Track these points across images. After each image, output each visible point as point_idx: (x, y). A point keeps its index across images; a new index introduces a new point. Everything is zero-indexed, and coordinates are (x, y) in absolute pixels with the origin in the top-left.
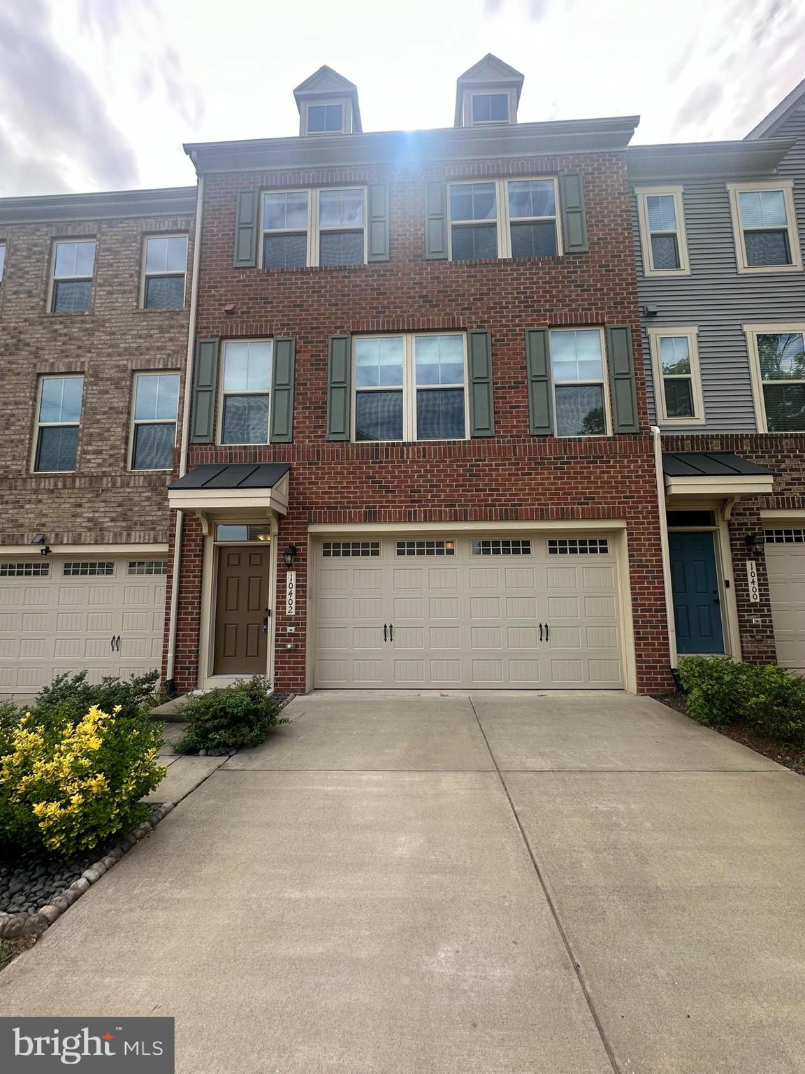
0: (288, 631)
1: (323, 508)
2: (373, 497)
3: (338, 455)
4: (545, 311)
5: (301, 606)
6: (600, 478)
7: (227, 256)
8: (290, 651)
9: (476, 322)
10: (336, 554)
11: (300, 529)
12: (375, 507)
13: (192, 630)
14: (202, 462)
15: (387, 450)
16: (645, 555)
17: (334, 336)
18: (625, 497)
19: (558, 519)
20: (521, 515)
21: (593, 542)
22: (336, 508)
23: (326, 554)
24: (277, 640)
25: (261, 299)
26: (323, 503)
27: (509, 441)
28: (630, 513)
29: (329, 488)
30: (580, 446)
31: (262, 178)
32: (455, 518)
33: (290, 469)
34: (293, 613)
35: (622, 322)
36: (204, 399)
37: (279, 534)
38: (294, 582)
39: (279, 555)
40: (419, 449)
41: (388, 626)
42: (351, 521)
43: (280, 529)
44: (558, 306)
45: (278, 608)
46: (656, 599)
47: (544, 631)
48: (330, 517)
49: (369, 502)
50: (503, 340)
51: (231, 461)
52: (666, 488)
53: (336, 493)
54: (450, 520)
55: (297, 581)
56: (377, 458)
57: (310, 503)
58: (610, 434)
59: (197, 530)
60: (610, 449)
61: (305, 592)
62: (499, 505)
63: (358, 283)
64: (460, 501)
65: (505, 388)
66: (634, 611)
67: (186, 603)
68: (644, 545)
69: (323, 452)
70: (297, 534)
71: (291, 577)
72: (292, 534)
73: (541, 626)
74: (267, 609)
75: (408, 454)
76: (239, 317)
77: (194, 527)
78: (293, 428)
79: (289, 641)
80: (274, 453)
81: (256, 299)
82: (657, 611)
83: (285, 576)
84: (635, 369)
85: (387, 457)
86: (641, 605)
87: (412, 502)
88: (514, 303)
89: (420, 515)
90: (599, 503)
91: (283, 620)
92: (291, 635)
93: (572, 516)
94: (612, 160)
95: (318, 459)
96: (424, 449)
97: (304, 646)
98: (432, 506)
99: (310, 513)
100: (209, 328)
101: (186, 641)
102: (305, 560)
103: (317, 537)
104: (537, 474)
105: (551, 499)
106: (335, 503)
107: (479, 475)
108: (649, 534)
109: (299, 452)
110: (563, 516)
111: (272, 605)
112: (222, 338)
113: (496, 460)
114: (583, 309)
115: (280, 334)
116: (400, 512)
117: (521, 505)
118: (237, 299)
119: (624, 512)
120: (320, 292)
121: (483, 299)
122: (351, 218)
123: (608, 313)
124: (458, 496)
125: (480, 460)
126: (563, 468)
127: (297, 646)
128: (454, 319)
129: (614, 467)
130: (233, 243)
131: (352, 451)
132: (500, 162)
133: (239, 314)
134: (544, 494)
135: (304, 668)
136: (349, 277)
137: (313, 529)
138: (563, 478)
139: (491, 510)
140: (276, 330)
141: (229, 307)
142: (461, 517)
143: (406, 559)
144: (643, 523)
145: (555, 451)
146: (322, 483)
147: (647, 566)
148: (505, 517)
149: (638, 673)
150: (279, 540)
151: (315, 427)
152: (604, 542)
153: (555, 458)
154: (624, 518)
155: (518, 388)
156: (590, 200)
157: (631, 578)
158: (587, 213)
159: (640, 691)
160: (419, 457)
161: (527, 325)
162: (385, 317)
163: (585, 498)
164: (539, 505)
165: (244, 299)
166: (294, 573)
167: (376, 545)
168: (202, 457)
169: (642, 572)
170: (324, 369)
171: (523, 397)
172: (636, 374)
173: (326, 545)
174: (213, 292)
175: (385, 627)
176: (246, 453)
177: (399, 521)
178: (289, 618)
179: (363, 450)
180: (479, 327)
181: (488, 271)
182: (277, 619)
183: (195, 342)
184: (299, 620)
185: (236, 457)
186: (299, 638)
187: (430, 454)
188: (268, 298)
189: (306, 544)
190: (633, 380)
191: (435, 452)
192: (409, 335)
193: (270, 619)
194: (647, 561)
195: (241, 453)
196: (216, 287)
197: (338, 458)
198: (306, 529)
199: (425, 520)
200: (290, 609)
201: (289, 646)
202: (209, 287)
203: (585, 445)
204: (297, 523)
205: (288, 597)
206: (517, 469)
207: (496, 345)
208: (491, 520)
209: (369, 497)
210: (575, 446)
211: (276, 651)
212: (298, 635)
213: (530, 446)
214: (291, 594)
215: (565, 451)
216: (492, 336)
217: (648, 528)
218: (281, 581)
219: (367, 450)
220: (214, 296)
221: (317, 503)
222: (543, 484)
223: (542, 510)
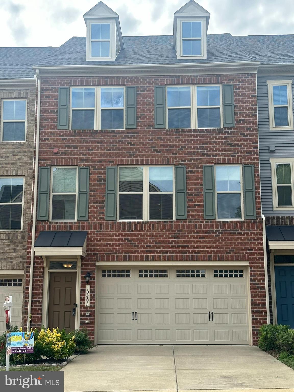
0: (86, 314)
1: (103, 254)
2: (127, 248)
3: (111, 227)
4: (213, 156)
5: (92, 302)
6: (237, 241)
7: (54, 122)
8: (87, 324)
9: (179, 161)
10: (109, 276)
11: (92, 264)
12: (129, 253)
13: (38, 314)
14: (43, 230)
15: (135, 225)
16: (257, 279)
17: (109, 166)
18: (249, 250)
19: (216, 260)
20: (199, 258)
21: (236, 271)
22: (110, 254)
23: (104, 276)
24: (80, 319)
25: (72, 146)
26: (103, 251)
27: (193, 222)
28: (250, 258)
29: (106, 244)
30: (228, 225)
31: (71, 81)
32: (167, 259)
33: (88, 234)
34: (89, 306)
35: (250, 163)
36: (43, 197)
37: (82, 266)
38: (89, 290)
39: (82, 277)
40: (150, 225)
41: (135, 312)
42: (118, 260)
43: (82, 264)
44: (219, 154)
45: (81, 303)
46: (262, 300)
47: (211, 315)
48: (107, 258)
49: (126, 251)
50: (192, 171)
51: (57, 229)
52: (268, 246)
53: (110, 246)
54: (165, 260)
55: (91, 290)
56: (130, 229)
57: (97, 251)
58: (243, 219)
59: (40, 264)
60: (242, 227)
61: (94, 295)
62: (189, 253)
63: (121, 139)
64: (170, 251)
65: (192, 195)
66: (252, 305)
67: (35, 301)
68: (257, 274)
69: (104, 225)
70: (91, 266)
71: (88, 288)
72: (88, 266)
73: (209, 313)
74: (75, 304)
75: (145, 227)
76: (61, 155)
77: (39, 262)
78: (89, 213)
79: (87, 319)
80: (79, 226)
81: (69, 146)
82: (262, 306)
83: (85, 287)
84: (255, 187)
85: (135, 229)
86: (255, 303)
87: (147, 251)
88: (198, 152)
89: (150, 258)
90: (236, 253)
91: (83, 309)
92: (87, 316)
93: (223, 259)
94: (249, 77)
95: (101, 229)
96: (153, 225)
97: (94, 322)
98: (157, 253)
99: (97, 256)
100: (45, 160)
101: (35, 320)
102: (94, 279)
103: (99, 267)
104: (207, 238)
105: (213, 251)
106: (109, 251)
107: (179, 238)
108: (260, 268)
109: (91, 225)
110: (219, 259)
111: (78, 301)
112: (52, 165)
113: (187, 231)
114: (232, 156)
115: (81, 165)
116: (141, 256)
117: (199, 253)
118: (59, 146)
119: (248, 258)
120: (102, 143)
121: (182, 149)
122: (117, 103)
123: (243, 158)
124: (169, 248)
125: (180, 231)
126: (219, 236)
127: (90, 322)
128: (168, 159)
129: (244, 235)
130: (57, 115)
131: (118, 226)
132: (193, 77)
133: (61, 154)
134: (210, 248)
135: (94, 333)
136: (116, 136)
137: (98, 264)
138: (219, 241)
139: (185, 256)
140: (80, 162)
141: (55, 151)
142: (170, 259)
143: (144, 279)
144: (257, 263)
145: (216, 227)
146: (103, 241)
147: (258, 284)
148: (191, 259)
149: (253, 335)
150: (82, 269)
151: (99, 213)
152: (241, 271)
153: (215, 231)
154: (248, 260)
155: (198, 195)
156: (237, 99)
157: (251, 289)
158: (235, 106)
159: (254, 344)
160: (150, 229)
161: (204, 163)
162: (134, 157)
163: (229, 251)
164: (207, 253)
165: (63, 146)
166: (89, 286)
167: (129, 272)
168: (43, 227)
169: (256, 287)
170: (104, 184)
171: (201, 200)
172: (256, 189)
173: (104, 272)
174: (47, 142)
175: (133, 313)
176: (65, 226)
177: (140, 260)
178: (87, 308)
179: (123, 225)
180: (180, 164)
181: (185, 135)
182: (81, 308)
183: (38, 167)
184: (92, 309)
185: (60, 228)
186: (92, 318)
187: (156, 228)
188: (75, 146)
189: (94, 271)
190: (254, 193)
191: (158, 227)
192: (146, 166)
193: (76, 309)
194: (258, 281)
195: (62, 226)
196: (48, 139)
197: (111, 229)
198: (95, 264)
199: (153, 260)
200: (87, 304)
201: (87, 322)
202: (45, 139)
203: (230, 225)
204: (91, 261)
205: (86, 298)
206: (197, 236)
207: (188, 173)
208: (185, 260)
209: (126, 248)
210: (225, 225)
211: (80, 324)
212: (91, 316)
213: (204, 225)
214: (87, 296)
215: (221, 227)
216: (187, 169)
217: (259, 266)
218: (83, 290)
219: (125, 225)
220: (47, 143)
221: (101, 251)
222: (210, 243)
223: (209, 256)
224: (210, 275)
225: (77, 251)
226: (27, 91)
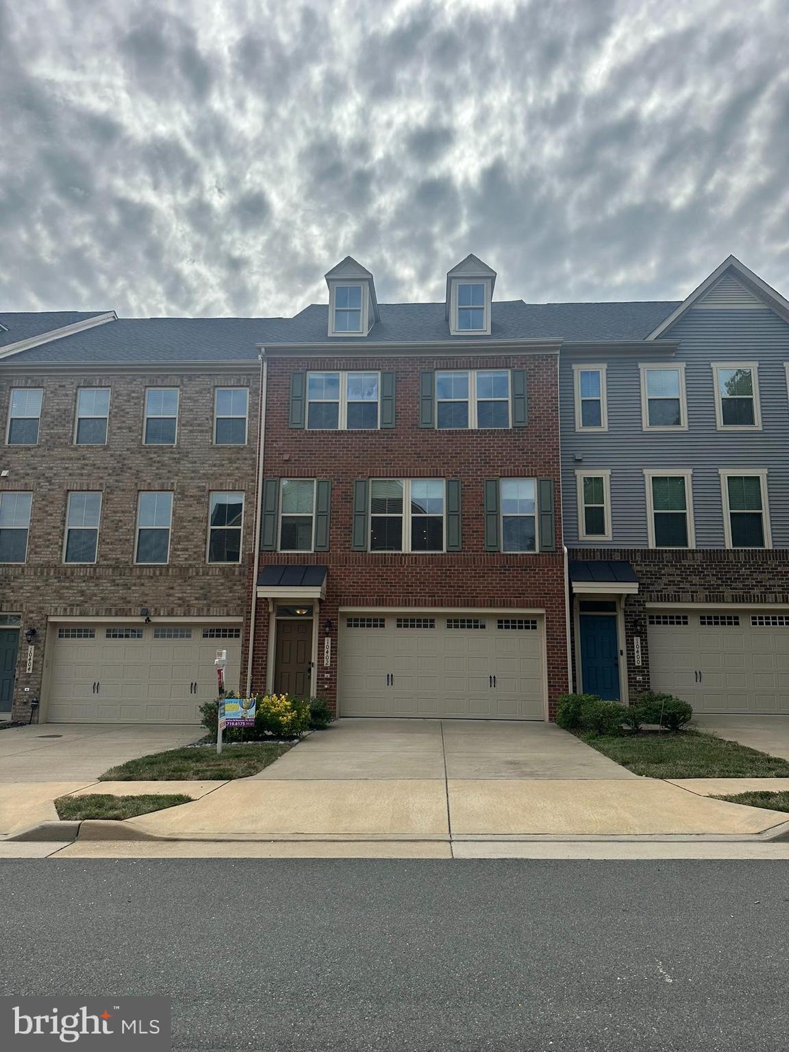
0: (326, 677)
1: (349, 596)
2: (381, 589)
3: (359, 560)
4: (498, 466)
5: (334, 660)
6: (529, 580)
7: (285, 419)
8: (327, 689)
9: (452, 473)
10: (356, 626)
11: (334, 609)
12: (383, 596)
13: (261, 675)
14: (268, 563)
15: (391, 558)
16: (555, 632)
17: (357, 479)
18: (545, 594)
19: (501, 607)
20: (477, 604)
21: (527, 622)
22: (358, 596)
23: (349, 626)
24: (318, 683)
25: (308, 451)
26: (349, 592)
27: (471, 555)
28: (547, 604)
29: (353, 583)
30: (517, 558)
31: (308, 363)
32: (434, 605)
33: (328, 569)
34: (329, 665)
35: (549, 475)
36: (270, 519)
37: (320, 612)
38: (329, 645)
39: (320, 626)
40: (412, 559)
41: (390, 675)
42: (367, 604)
43: (320, 609)
44: (506, 463)
45: (319, 661)
46: (562, 661)
47: (493, 680)
48: (353, 602)
49: (379, 593)
50: (469, 486)
51: (288, 563)
52: (571, 588)
53: (357, 586)
54: (432, 606)
55: (332, 644)
56: (385, 563)
57: (340, 592)
58: (537, 551)
59: (265, 609)
60: (536, 561)
61: (336, 651)
62: (464, 597)
63: (374, 442)
64: (438, 593)
65: (469, 518)
66: (549, 668)
67: (258, 658)
68: (555, 625)
69: (349, 558)
70: (332, 613)
71: (328, 641)
72: (328, 613)
73: (491, 677)
74: (310, 663)
75: (405, 561)
76: (293, 464)
77: (263, 607)
78: (330, 541)
79: (326, 683)
80: (317, 558)
81: (304, 451)
82: (562, 668)
83: (324, 640)
84: (555, 508)
85: (391, 563)
86: (552, 664)
87: (407, 593)
88: (477, 460)
89: (412, 603)
90: (528, 597)
91: (322, 669)
92: (327, 679)
93: (510, 606)
94: (547, 360)
95: (346, 563)
96: (415, 558)
97: (335, 687)
98: (420, 596)
99: (340, 599)
100: (272, 470)
101: (258, 683)
102: (336, 630)
103: (344, 614)
104: (488, 577)
105: (497, 594)
106: (357, 592)
107: (451, 576)
108: (559, 618)
109: (333, 558)
110: (504, 605)
111: (314, 659)
112: (281, 477)
113: (462, 566)
114: (523, 466)
115: (321, 476)
116: (399, 599)
117: (477, 597)
118: (291, 451)
119: (544, 603)
120: (348, 447)
121: (457, 457)
122: (370, 394)
123: (539, 469)
124: (437, 590)
125: (452, 567)
126: (505, 573)
127: (331, 686)
128: (437, 470)
129: (539, 574)
130: (288, 410)
131: (369, 558)
132: (472, 359)
133: (293, 461)
134: (493, 590)
135: (335, 701)
136: (368, 438)
137: (342, 609)
138: (505, 580)
139: (458, 600)
140: (319, 473)
141: (286, 457)
142: (438, 604)
143: (403, 630)
144: (556, 611)
145: (500, 562)
146: (349, 579)
147: (557, 639)
148: (467, 605)
149: (550, 708)
150: (320, 616)
151: (345, 541)
152: (534, 622)
153: (500, 567)
154: (544, 607)
155: (478, 518)
156: (531, 389)
157: (548, 646)
158: (528, 398)
159: (550, 719)
160: (412, 564)
161: (485, 476)
162: (391, 467)
163: (519, 594)
164: (489, 597)
165: (296, 451)
166: (330, 639)
167: (383, 620)
168: (268, 560)
169: (554, 643)
170: (350, 502)
171: (481, 525)
172: (555, 511)
173: (349, 620)
174: (275, 445)
175: (388, 676)
176: (298, 558)
177: (399, 605)
178: (326, 668)
179: (375, 558)
180: (453, 476)
181: (461, 437)
182: (318, 669)
183: (263, 479)
184: (333, 670)
185: (291, 560)
186: (333, 681)
187: (419, 562)
188: (312, 451)
189: (337, 619)
190: (553, 516)
191: (423, 560)
192: (407, 479)
193: (312, 669)
194: (557, 636)
195: (295, 558)
196: (277, 441)
197: (359, 563)
198: (337, 609)
199: (415, 605)
200: (327, 662)
201: (326, 687)
202: (272, 441)
203: (520, 559)
204: (332, 606)
205: (326, 655)
206: (475, 573)
207: (464, 489)
208: (458, 606)
209: (379, 589)
210: (514, 558)
211: (317, 690)
212: (332, 679)
213: (484, 559)
214: (327, 652)
215: (507, 562)
216: (462, 483)
217: (559, 615)
218: (321, 644)
219: (378, 558)
220: (275, 447)
221: (345, 592)
222: (492, 584)
223: (491, 601)
224: (492, 626)
225: (314, 593)
226: (249, 377)
